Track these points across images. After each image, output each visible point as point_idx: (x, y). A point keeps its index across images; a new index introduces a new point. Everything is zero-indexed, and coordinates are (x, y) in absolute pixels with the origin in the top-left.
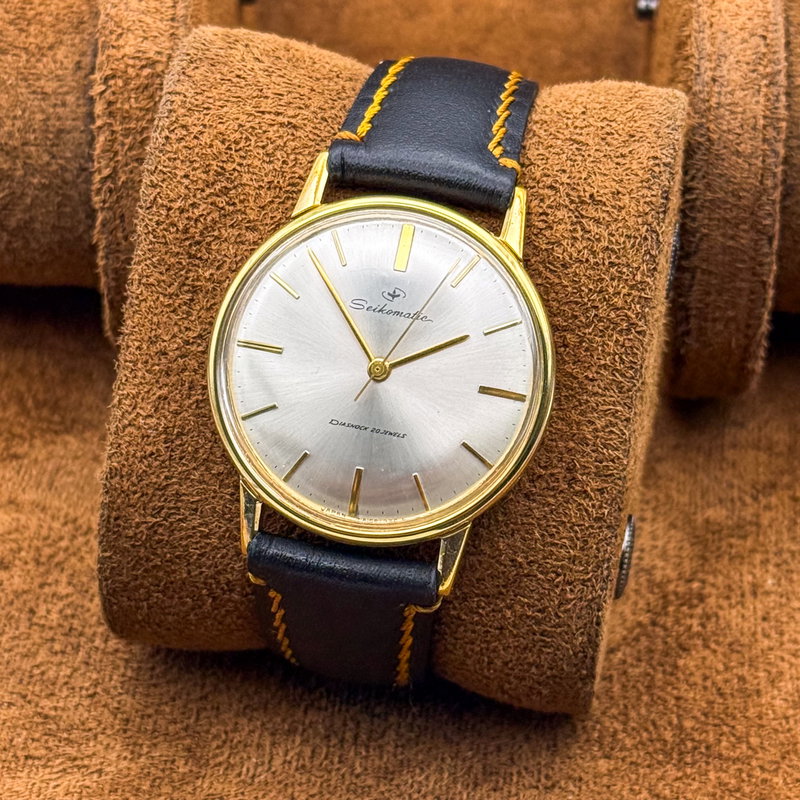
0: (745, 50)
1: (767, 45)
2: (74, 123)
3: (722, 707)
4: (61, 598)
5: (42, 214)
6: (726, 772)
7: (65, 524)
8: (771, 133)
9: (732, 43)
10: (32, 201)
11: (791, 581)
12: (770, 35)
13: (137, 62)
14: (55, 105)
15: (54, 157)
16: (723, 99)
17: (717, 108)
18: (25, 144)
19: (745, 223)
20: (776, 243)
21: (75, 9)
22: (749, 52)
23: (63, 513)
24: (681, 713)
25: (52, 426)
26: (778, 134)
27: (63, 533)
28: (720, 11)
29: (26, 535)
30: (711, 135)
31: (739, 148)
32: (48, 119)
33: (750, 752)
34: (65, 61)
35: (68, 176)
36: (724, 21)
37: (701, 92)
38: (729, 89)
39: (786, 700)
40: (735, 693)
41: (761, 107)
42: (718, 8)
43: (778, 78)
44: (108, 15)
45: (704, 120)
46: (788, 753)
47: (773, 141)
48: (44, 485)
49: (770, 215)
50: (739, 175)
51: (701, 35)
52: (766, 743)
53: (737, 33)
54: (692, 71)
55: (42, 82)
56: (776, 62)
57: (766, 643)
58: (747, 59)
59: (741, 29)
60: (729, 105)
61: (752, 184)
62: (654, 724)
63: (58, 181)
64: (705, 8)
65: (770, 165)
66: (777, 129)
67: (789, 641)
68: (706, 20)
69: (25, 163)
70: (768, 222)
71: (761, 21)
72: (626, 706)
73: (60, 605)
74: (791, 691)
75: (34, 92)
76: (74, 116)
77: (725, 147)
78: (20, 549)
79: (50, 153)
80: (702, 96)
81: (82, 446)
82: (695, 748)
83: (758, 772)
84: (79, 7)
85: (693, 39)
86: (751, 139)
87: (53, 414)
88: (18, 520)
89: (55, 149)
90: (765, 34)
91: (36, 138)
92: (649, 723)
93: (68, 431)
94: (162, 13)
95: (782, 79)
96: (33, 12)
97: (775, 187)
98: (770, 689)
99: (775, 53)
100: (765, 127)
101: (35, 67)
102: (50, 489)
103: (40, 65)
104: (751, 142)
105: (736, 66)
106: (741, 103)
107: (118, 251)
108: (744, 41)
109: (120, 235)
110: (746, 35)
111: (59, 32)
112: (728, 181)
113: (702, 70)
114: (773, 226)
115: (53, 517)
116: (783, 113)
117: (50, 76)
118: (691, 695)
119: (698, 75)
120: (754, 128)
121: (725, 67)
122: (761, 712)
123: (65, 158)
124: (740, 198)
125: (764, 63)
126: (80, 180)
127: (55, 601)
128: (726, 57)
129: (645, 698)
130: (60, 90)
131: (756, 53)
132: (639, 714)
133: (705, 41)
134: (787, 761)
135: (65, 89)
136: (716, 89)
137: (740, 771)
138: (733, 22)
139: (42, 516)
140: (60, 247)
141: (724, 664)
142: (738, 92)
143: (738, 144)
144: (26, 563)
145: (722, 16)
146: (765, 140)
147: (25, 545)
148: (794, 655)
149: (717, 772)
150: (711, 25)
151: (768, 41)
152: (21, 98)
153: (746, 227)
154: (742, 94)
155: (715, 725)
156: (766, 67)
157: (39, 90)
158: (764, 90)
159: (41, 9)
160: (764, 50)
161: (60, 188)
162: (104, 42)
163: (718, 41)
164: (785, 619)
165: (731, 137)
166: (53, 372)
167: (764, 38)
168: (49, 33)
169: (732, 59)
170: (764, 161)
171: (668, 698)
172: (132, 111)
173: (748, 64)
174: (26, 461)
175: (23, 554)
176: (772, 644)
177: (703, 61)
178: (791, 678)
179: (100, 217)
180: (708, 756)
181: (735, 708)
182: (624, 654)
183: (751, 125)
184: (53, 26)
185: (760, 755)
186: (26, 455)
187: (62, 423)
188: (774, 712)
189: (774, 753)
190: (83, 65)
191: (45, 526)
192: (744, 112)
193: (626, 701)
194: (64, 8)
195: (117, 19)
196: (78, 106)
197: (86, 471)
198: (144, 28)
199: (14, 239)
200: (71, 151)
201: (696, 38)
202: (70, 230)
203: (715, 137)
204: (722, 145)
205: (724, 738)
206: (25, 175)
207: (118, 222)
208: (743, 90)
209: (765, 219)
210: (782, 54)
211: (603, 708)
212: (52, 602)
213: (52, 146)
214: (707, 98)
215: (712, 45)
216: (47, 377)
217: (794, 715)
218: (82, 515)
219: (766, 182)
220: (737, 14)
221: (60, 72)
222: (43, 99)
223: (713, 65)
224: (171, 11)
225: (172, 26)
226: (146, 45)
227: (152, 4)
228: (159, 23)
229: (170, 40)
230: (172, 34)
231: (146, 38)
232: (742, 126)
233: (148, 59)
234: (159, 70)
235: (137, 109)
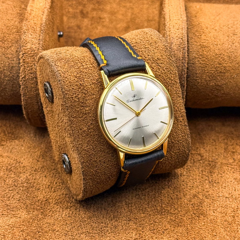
1: (183, 41)
2: (16, 65)
3: (172, 202)
4: (12, 178)
5: (8, 87)
6: (172, 216)
7: (14, 161)
8: (184, 61)
9: (174, 40)
10: (6, 84)
11: (190, 172)
12: (183, 38)
13: (30, 50)
14: (11, 61)
15: (11, 73)
18: (4, 70)
20: (185, 88)
21: (16, 38)
22: (178, 42)
23: (13, 158)
24: (162, 203)
25: (12, 138)
26: (185, 61)
27: (13, 163)
28: (172, 33)
29: (4, 163)
32: (10, 64)
33: (178, 212)
34: (14, 50)
35: (14, 78)
36: (172, 35)
38: (174, 50)
39: (187, 200)
40: (175, 199)
41: (181, 55)
44: (23, 39)
46: (187, 212)
47: (184, 63)
48: (9, 152)
49: (184, 81)
51: (167, 38)
52: (182, 210)
53: (175, 38)
55: (8, 55)
56: (185, 45)
57: (183, 187)
58: (178, 44)
61: (179, 73)
62: (155, 206)
63: (12, 79)
64: (168, 32)
67: (189, 186)
69: (4, 75)
71: (181, 35)
72: (149, 202)
73: (12, 179)
74: (189, 198)
75: (6, 58)
76: (16, 63)
78: (3, 167)
79: (10, 72)
81: (19, 142)
82: (165, 211)
83: (180, 217)
84: (17, 37)
86: (179, 62)
87: (12, 135)
88: (3, 160)
89: (11, 71)
91: (6, 69)
92: (154, 206)
93: (15, 139)
95: (186, 48)
96: (6, 39)
97: (185, 74)
98: (184, 197)
99: (185, 42)
100: (182, 60)
101: (6, 52)
102: (11, 153)
103: (7, 51)
106: (177, 54)
107: (26, 95)
108: (177, 40)
109: (26, 91)
110: (178, 38)
111: (12, 43)
114: (184, 83)
115: (11, 159)
116: (186, 56)
117: (10, 54)
118: (165, 199)
120: (180, 60)
121: (173, 45)
122: (181, 203)
123: (14, 73)
126: (17, 79)
127: (11, 178)
128: (173, 43)
129: (153, 200)
130: (12, 57)
131: (180, 42)
132: (152, 204)
133: (168, 40)
134: (187, 214)
135: (14, 57)
137: (176, 216)
138: (175, 35)
139: (8, 159)
140: (13, 95)
141: (173, 192)
144: (4, 170)
147: (4, 166)
148: (190, 190)
149: (170, 217)
150: (169, 36)
152: (3, 59)
155: (170, 206)
156: (182, 46)
157: (7, 57)
158: (182, 51)
159: (8, 38)
160: (182, 42)
161: (13, 80)
162: (22, 45)
163: (171, 40)
164: (188, 182)
166: (12, 125)
167: (182, 39)
168: (10, 43)
169: (174, 44)
170: (182, 68)
171: (159, 200)
172: (29, 62)
173: (178, 45)
174: (5, 146)
175: (3, 168)
176: (185, 187)
178: (189, 195)
179: (22, 87)
180: (168, 213)
181: (175, 202)
182: (149, 190)
184: (11, 42)
185: (181, 213)
186: (5, 145)
187: (14, 137)
188: (184, 203)
189: (184, 212)
190: (18, 51)
191: (9, 161)
192: (177, 56)
193: (149, 201)
194: (14, 38)
195: (26, 40)
196: (17, 61)
197: (19, 148)
198: (32, 42)
199: (1, 93)
200: (15, 72)
202: (15, 90)
205: (172, 209)
206: (4, 77)
207: (26, 88)
208: (177, 51)
210: (186, 43)
211: (143, 202)
212: (10, 179)
213: (10, 70)
215: (170, 40)
216: (11, 127)
217: (189, 204)
218: (18, 158)
219: (182, 73)
220: (176, 33)
221: (12, 53)
222: (8, 59)
223: (170, 45)
224: (39, 38)
225: (39, 42)
226: (33, 46)
227: (34, 36)
228: (36, 41)
229: (38, 45)
230: (39, 43)
231: (33, 44)
232: (177, 59)
233: (33, 49)
234: (36, 52)
235: (30, 61)
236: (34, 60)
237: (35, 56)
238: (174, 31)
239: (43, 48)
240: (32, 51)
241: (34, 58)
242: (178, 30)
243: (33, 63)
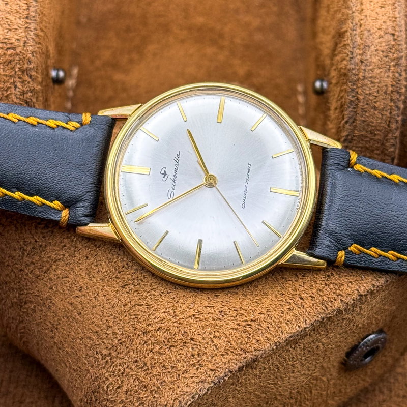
0: (381, 43)
1: (395, 40)
8: (395, 96)
9: (374, 38)
12: (397, 33)
16: (367, 74)
17: (363, 80)
19: (377, 149)
22: (383, 44)
26: (400, 97)
28: (366, 16)
30: (359, 96)
31: (376, 105)
36: (369, 23)
37: (353, 69)
38: (371, 67)
41: (390, 79)
42: (365, 14)
43: (401, 61)
45: (355, 87)
47: (397, 101)
49: (393, 145)
50: (375, 121)
51: (354, 32)
53: (376, 31)
54: (348, 55)
56: (400, 51)
58: (382, 49)
59: (379, 29)
60: (371, 77)
61: (383, 127)
64: (357, 14)
65: (395, 115)
66: (400, 94)
68: (357, 22)
70: (392, 149)
71: (392, 23)
77: (367, 104)
80: (354, 72)
85: (349, 33)
86: (383, 99)
90: (393, 32)
94: (20, 13)
95: (403, 62)
99: (399, 45)
100: (392, 92)
104: (383, 101)
105: (376, 53)
106: (378, 77)
108: (380, 37)
110: (382, 33)
112: (368, 125)
113: (355, 55)
114: (395, 152)
116: (404, 83)
119: (352, 58)
120: (385, 93)
121: (369, 53)
124: (375, 135)
125: (393, 51)
131: (388, 45)
133: (357, 36)
136: (363, 68)
138: (374, 24)
142: (376, 70)
143: (375, 102)
145: (367, 20)
146: (392, 100)
150: (361, 26)
151: (396, 37)
153: (378, 152)
154: (379, 71)
156: (394, 53)
158: (392, 68)
160: (393, 43)
163: (365, 37)
165: (371, 98)
167: (393, 35)
169: (373, 48)
170: (391, 113)
173: (383, 52)
177: (355, 49)
183: (384, 91)
192: (380, 82)
198: (9, 23)
201: (351, 34)
203: (361, 97)
204: (366, 103)
208: (380, 68)
209: (390, 148)
210: (404, 46)
214: (357, 73)
215: (361, 39)
219: (391, 125)
220: (377, 19)
223: (361, 52)
224: (26, 12)
225: (27, 23)
226: (10, 34)
227: (15, 7)
228: (18, 20)
229: (25, 32)
230: (26, 28)
231: (10, 30)
232: (378, 91)
233: (11, 43)
234: (18, 50)
235: (4, 75)
236: (13, 73)
237: (16, 61)
238: (372, 11)
239: (37, 40)
240: (8, 49)
241: (13, 68)
242: (382, 7)
243: (12, 81)
